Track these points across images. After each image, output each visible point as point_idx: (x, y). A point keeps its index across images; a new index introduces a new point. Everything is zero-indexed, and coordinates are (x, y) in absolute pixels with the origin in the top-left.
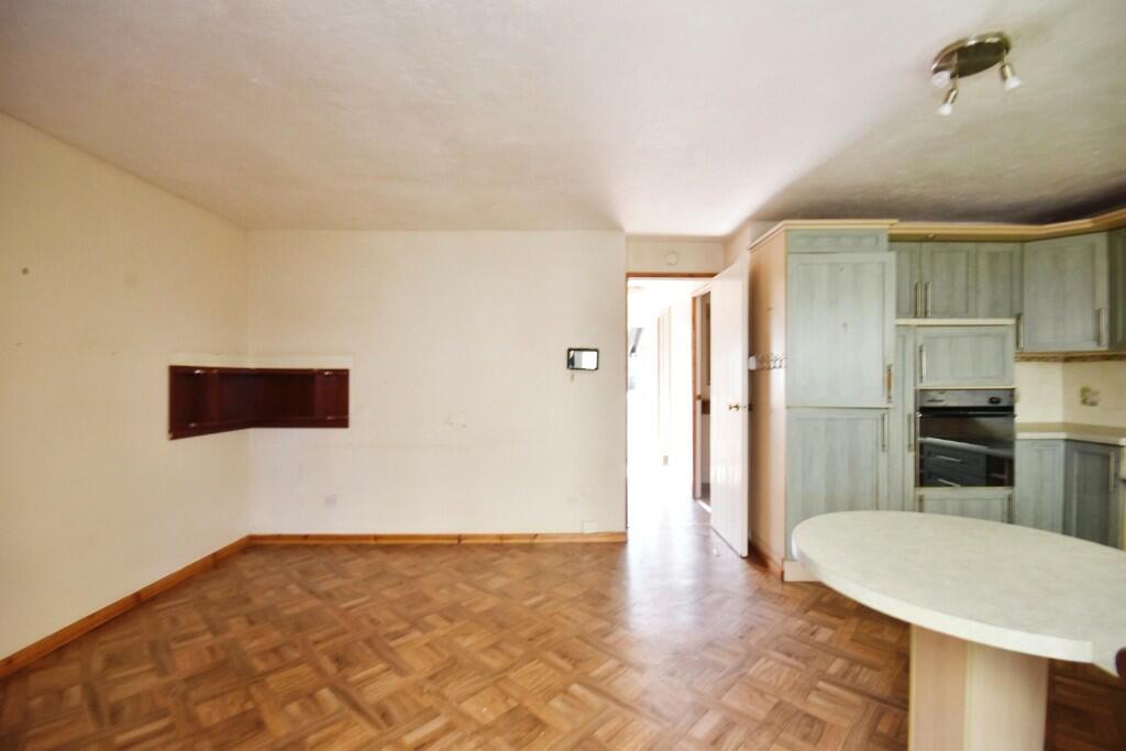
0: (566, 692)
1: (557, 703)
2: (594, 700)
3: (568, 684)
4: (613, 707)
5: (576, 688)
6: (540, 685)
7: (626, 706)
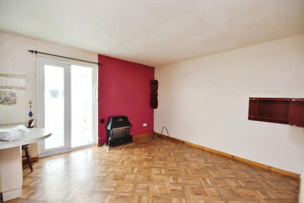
0: (114, 188)
1: (115, 185)
2: (106, 189)
3: (116, 190)
4: (99, 190)
5: (113, 190)
6: (123, 186)
7: (96, 192)
